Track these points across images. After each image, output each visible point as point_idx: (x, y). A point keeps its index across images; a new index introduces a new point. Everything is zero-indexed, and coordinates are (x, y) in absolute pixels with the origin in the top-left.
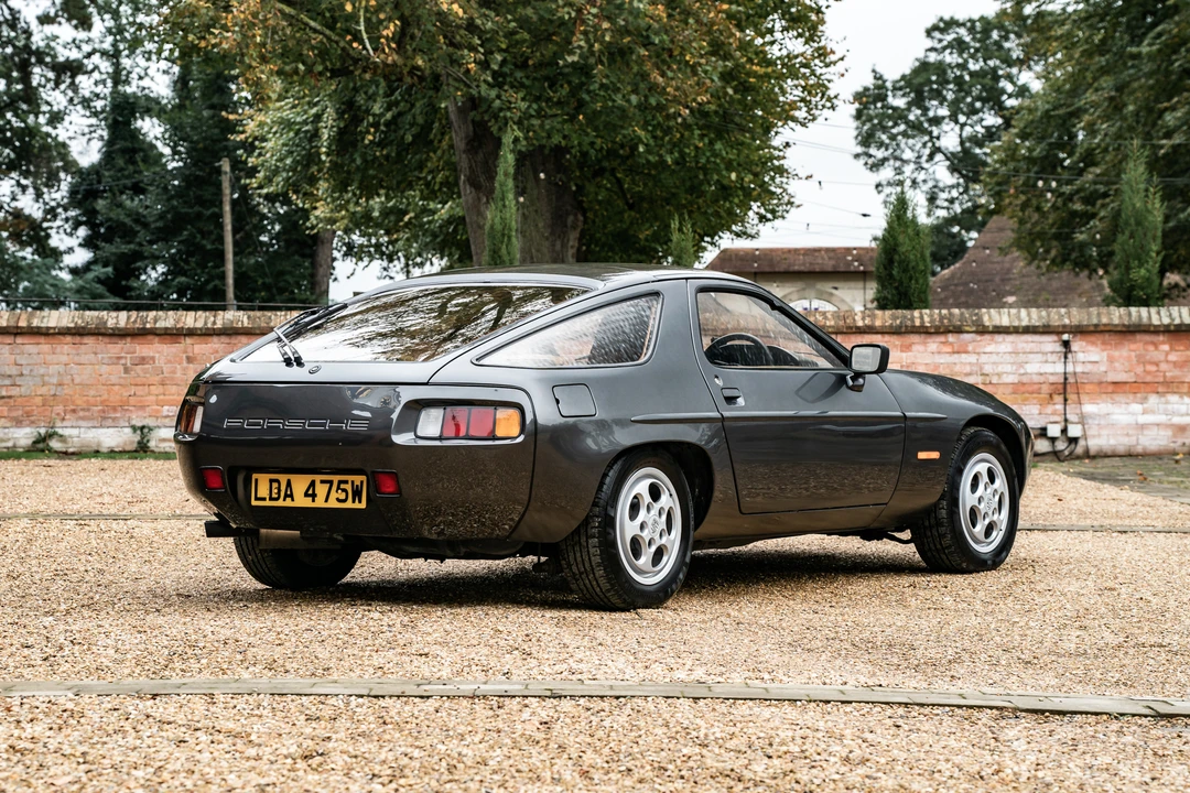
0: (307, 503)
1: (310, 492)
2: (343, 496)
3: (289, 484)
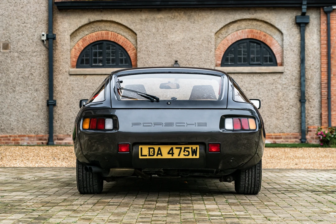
0: (170, 156)
1: (171, 152)
2: (187, 153)
3: (159, 149)
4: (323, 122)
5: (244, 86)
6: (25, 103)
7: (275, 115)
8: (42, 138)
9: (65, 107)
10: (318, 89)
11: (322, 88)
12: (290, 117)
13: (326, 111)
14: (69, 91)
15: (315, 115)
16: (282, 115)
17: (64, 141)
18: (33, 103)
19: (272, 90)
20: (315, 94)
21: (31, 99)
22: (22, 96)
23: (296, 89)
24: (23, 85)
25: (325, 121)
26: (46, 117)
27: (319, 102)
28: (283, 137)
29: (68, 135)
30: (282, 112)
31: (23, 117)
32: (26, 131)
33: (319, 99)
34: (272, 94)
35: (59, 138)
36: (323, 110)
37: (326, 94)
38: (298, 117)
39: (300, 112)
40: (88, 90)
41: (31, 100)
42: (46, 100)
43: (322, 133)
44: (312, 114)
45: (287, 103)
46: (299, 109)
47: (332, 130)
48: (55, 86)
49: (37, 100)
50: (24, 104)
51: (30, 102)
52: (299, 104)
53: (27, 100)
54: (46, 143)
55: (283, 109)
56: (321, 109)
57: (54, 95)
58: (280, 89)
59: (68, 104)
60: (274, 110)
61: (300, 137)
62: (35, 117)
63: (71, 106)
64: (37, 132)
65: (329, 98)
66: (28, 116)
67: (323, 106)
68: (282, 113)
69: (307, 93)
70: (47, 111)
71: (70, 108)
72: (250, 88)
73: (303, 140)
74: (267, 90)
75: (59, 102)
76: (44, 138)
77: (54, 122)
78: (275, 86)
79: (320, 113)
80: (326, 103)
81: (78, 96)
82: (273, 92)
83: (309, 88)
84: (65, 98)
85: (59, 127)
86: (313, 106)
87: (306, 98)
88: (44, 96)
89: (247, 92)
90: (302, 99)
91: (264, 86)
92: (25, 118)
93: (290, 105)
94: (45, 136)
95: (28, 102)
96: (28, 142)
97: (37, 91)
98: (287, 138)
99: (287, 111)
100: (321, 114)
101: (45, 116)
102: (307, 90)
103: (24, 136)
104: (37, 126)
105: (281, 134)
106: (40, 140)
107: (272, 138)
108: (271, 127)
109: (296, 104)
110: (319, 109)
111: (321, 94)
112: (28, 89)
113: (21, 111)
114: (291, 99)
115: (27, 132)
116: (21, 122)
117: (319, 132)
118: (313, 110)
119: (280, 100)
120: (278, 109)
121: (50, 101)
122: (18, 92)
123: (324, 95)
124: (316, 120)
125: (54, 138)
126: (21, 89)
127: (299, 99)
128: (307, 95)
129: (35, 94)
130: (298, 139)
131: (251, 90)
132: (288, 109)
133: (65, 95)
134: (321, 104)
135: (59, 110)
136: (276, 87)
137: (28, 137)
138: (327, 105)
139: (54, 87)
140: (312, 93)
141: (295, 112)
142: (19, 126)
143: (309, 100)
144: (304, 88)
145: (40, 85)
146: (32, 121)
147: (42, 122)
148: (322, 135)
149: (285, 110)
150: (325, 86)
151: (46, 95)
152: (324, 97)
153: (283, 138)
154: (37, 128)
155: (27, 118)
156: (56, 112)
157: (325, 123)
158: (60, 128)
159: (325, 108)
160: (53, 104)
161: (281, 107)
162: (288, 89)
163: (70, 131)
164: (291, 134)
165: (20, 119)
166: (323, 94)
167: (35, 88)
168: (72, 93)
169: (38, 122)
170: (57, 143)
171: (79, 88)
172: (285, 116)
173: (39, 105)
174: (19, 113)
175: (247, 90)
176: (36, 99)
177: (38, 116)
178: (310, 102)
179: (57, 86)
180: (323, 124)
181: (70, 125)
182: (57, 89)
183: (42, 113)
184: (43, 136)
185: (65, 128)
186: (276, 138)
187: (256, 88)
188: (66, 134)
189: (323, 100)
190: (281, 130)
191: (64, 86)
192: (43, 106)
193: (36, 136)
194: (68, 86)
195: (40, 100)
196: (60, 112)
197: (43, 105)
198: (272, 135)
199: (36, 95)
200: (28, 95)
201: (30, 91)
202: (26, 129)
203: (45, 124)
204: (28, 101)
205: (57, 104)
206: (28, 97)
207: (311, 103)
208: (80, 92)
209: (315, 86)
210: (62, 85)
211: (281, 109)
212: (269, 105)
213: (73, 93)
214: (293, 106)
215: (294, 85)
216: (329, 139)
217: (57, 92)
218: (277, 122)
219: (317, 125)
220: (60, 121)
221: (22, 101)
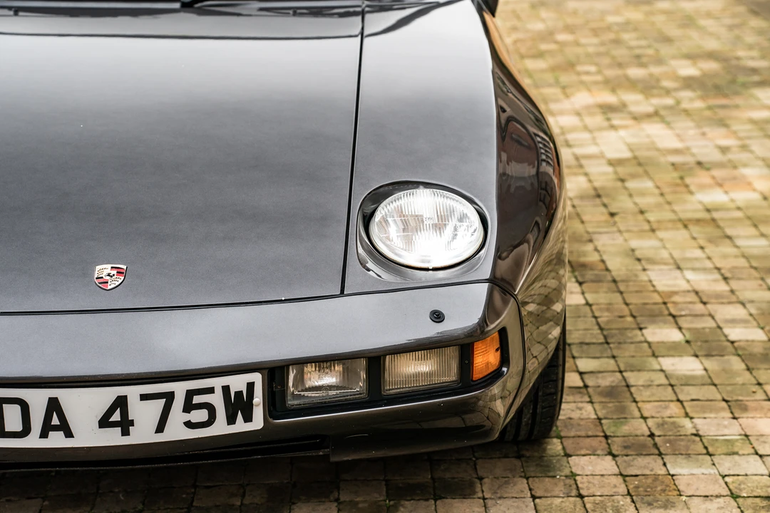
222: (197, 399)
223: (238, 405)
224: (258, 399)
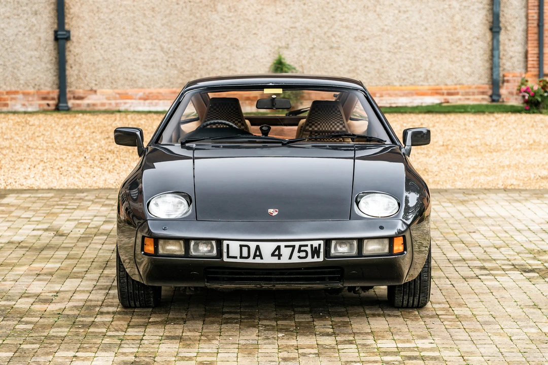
4: (529, 66)
5: (395, 5)
6: (17, 35)
7: (448, 53)
8: (47, 96)
9: (87, 42)
10: (522, 9)
11: (530, 8)
12: (473, 57)
13: (535, 47)
14: (93, 15)
15: (516, 54)
16: (461, 53)
17: (86, 102)
18: (29, 34)
19: (443, 10)
20: (517, 18)
21: (27, 29)
22: (11, 24)
23: (484, 8)
24: (12, 4)
25: (533, 64)
26: (54, 59)
27: (523, 31)
28: (461, 91)
29: (91, 90)
30: (459, 48)
31: (13, 59)
32: (20, 84)
33: (523, 26)
34: (442, 19)
35: (76, 95)
36: (529, 45)
37: (536, 17)
38: (486, 57)
39: (491, 48)
40: (126, 13)
41: (27, 31)
42: (53, 30)
43: (528, 88)
44: (512, 51)
45: (468, 33)
46: (488, 44)
47: (545, 83)
48: (67, 5)
49: (36, 30)
50: (14, 37)
51: (24, 34)
52: (489, 35)
53: (20, 29)
54: (53, 104)
55: (461, 44)
56: (526, 42)
57: (66, 21)
58: (457, 9)
59: (90, 38)
60: (447, 46)
61: (490, 92)
62: (34, 59)
63: (97, 40)
64: (39, 86)
65: (541, 24)
66: (21, 57)
67: (529, 38)
68: (459, 51)
69: (503, 15)
70: (55, 49)
71: (94, 43)
72: (406, 7)
73: (495, 98)
74: (434, 11)
75: (74, 34)
76: (52, 95)
77: (68, 67)
78: (448, 3)
79: (524, 51)
80: (536, 33)
81: (108, 23)
82: (444, 14)
83: (507, 7)
84: (86, 27)
85: (76, 77)
86: (512, 38)
87: (501, 25)
88: (49, 23)
89: (400, 14)
90: (495, 28)
91: (430, 4)
92: (16, 62)
93: (474, 37)
94: (53, 92)
95: (21, 34)
96: (23, 102)
97: (36, 14)
98: (467, 94)
99: (469, 47)
100: (526, 53)
101: (51, 58)
102: (503, 11)
103: (16, 92)
104: (37, 75)
105: (458, 87)
106: (44, 99)
107: (443, 94)
108: (440, 75)
109: (485, 35)
110: (523, 43)
111: (527, 17)
112: (20, 11)
113: (9, 50)
114: (475, 26)
115: (21, 86)
116: (10, 69)
117: (524, 88)
118: (512, 46)
119: (457, 27)
120: (453, 43)
121: (59, 33)
122: (3, 17)
123: (533, 20)
124: (518, 63)
125: (69, 95)
126: (9, 12)
127: (489, 27)
128: (502, 19)
129: (33, 20)
130: (487, 95)
131: (407, 11)
132: (470, 44)
133: (86, 22)
134: (527, 34)
135: (75, 47)
136: (450, 5)
137: (24, 94)
138: (536, 36)
139: (65, 7)
140: (513, 16)
141: (482, 48)
142: (6, 75)
143: (506, 28)
144: (498, 6)
145: (42, 5)
146: (28, 66)
147: (47, 68)
148: (528, 93)
149: (464, 45)
150: (533, 4)
151: (52, 21)
152: (533, 23)
153: (460, 93)
154: (38, 79)
155: (20, 61)
156: (70, 51)
157: (534, 67)
158: (79, 78)
159: (533, 42)
160: (65, 37)
161: (459, 41)
162: (471, 8)
163: (96, 85)
164: (474, 86)
165: (8, 64)
166: (530, 18)
167: (33, 9)
168: (96, 18)
169: (39, 68)
170: (73, 104)
171: (110, 9)
172: (465, 55)
173: (40, 38)
174: (5, 53)
175: (400, 12)
176: (34, 29)
177: (40, 58)
178: (508, 30)
179: (72, 6)
180: (529, 69)
181: (95, 73)
182: (72, 11)
183: (46, 53)
184: (48, 93)
185: (87, 78)
186: (449, 94)
187: (416, 7)
188: (88, 88)
189: (530, 29)
190: (458, 79)
191: (83, 6)
192: (47, 41)
193: (37, 92)
194: (91, 5)
195: (42, 30)
196: (77, 50)
197: (48, 38)
198: (441, 89)
199: (35, 22)
200: (22, 22)
201: (24, 14)
202: (19, 80)
203: (52, 71)
204: (20, 32)
205: (71, 38)
206: (20, 25)
207: (509, 33)
208: (111, 16)
209: (517, 4)
210: (79, 4)
211: (457, 44)
212: (437, 37)
213: (99, 18)
214: (478, 39)
215: (481, 3)
216: (540, 99)
217: (72, 16)
218: (451, 66)
219: (519, 70)
220: (78, 65)
221: (10, 32)
222: (302, 248)
223: (315, 252)
224: (322, 250)
